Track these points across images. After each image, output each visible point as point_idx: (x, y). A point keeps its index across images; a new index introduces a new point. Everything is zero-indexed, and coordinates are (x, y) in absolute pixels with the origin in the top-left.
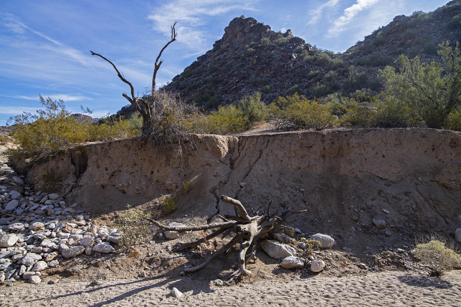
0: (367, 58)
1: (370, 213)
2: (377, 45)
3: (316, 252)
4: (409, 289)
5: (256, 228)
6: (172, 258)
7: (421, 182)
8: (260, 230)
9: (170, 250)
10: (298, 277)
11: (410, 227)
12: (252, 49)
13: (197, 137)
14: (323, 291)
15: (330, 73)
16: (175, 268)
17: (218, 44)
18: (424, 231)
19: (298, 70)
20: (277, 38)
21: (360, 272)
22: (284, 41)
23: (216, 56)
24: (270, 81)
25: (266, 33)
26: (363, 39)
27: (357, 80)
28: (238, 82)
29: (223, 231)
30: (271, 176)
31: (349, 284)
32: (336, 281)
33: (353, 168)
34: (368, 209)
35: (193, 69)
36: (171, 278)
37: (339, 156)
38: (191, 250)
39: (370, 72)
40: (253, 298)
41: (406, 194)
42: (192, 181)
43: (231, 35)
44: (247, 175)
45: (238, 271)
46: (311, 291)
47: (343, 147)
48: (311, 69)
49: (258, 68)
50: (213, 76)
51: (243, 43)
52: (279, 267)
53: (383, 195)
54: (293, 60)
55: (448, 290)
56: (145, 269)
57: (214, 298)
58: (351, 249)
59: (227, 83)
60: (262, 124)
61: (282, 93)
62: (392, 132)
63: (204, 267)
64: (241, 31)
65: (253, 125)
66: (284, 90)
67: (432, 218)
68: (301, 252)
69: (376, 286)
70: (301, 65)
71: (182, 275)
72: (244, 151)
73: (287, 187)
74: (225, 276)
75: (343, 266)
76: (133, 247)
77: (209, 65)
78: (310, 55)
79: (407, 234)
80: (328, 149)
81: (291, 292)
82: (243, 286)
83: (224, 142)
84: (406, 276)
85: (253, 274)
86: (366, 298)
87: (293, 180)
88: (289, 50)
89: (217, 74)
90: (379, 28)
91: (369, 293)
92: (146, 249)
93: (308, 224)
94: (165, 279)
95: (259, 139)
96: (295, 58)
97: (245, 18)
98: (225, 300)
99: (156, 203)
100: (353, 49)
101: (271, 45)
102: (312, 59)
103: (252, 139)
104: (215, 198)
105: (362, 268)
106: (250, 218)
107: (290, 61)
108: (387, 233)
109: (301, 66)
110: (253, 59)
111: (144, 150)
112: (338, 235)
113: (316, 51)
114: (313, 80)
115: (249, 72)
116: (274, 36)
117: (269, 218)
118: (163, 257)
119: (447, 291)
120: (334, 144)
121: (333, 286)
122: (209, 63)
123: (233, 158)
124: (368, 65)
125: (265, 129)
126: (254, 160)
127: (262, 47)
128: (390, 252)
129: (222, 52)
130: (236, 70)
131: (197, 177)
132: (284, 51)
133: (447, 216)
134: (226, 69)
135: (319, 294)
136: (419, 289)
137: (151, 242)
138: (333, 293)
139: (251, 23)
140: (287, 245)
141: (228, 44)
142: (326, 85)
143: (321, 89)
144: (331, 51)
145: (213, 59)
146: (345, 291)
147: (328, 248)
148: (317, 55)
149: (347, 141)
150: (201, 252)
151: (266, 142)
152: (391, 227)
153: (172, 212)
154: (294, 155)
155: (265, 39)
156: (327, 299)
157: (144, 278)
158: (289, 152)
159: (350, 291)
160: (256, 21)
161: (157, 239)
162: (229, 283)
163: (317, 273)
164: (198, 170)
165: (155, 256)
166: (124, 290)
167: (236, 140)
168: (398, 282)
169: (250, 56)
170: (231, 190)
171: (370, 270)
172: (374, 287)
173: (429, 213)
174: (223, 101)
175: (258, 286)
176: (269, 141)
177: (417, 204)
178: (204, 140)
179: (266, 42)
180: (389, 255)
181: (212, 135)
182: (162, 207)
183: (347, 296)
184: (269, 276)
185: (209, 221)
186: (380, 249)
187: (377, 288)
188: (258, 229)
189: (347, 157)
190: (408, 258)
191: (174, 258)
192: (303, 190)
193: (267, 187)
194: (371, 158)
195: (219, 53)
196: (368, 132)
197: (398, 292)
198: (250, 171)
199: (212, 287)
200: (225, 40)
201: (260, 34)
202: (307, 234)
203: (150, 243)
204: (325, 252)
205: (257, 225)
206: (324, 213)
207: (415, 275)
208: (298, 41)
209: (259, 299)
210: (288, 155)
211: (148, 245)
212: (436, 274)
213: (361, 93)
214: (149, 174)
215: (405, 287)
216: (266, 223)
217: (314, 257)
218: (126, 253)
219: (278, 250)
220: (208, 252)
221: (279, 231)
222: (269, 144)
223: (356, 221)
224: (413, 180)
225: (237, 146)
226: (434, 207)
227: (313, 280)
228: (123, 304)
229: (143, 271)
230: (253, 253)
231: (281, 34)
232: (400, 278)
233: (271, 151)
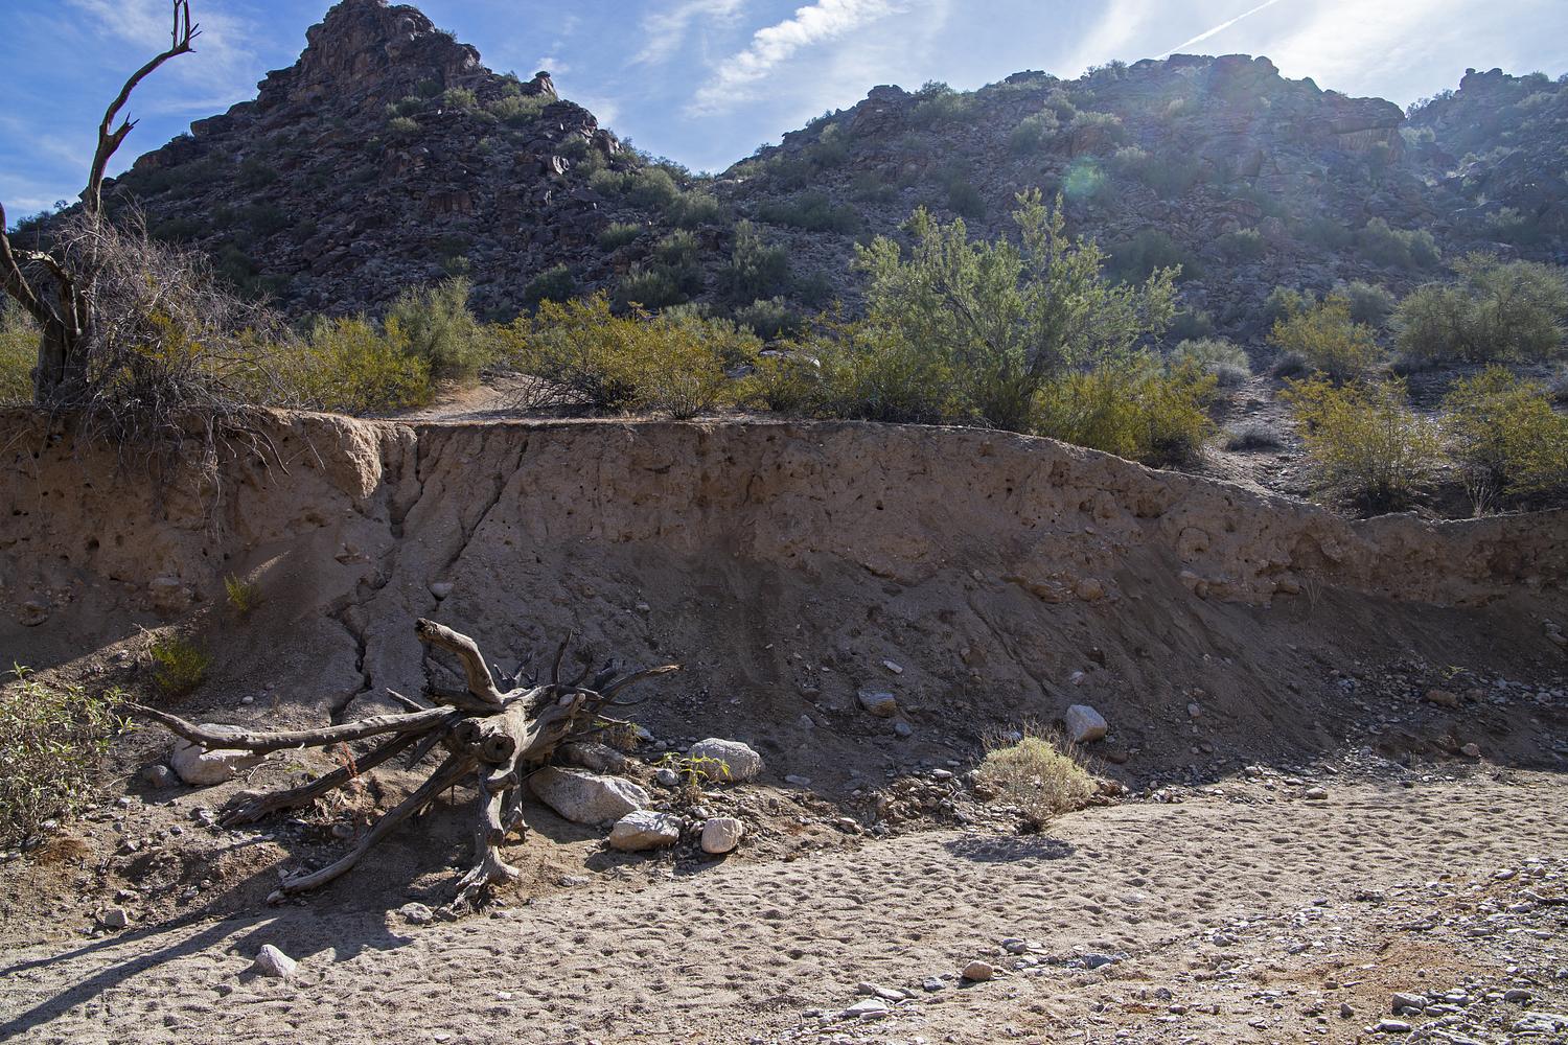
0: (792, 201)
1: (848, 674)
2: (822, 164)
3: (710, 794)
4: (979, 870)
5: (524, 727)
6: (228, 849)
7: (979, 582)
8: (535, 735)
9: (210, 821)
10: (669, 871)
11: (959, 709)
12: (410, 122)
13: (275, 419)
14: (756, 903)
15: (676, 238)
16: (242, 883)
17: (277, 85)
18: (994, 718)
19: (568, 217)
20: (501, 97)
21: (844, 841)
22: (525, 110)
23: (269, 128)
24: (470, 243)
25: (461, 70)
26: (777, 141)
27: (758, 267)
28: (355, 234)
29: (404, 744)
30: (538, 561)
31: (823, 876)
32: (783, 873)
33: (792, 542)
34: (844, 660)
35: (175, 165)
36: (233, 918)
37: (748, 503)
38: (292, 817)
39: (797, 247)
40: (549, 945)
41: (944, 616)
42: (254, 576)
43: (332, 60)
44: (454, 559)
45: (478, 869)
46: (721, 907)
47: (763, 474)
48: (613, 215)
49: (431, 193)
50: (257, 202)
51: (378, 94)
52: (602, 847)
53: (880, 620)
54: (554, 178)
55: (1067, 860)
56: (120, 899)
57: (419, 960)
58: (808, 781)
59: (312, 232)
60: (468, 389)
61: (511, 288)
62: (902, 435)
63: (350, 870)
64: (373, 50)
65: (438, 391)
66: (520, 279)
67: (1010, 681)
68: (663, 797)
69: (897, 874)
70: (580, 198)
71: (275, 905)
72: (436, 477)
73: (593, 596)
74: (433, 891)
75: (794, 828)
76: (51, 823)
77: (241, 158)
78: (612, 168)
79: (953, 729)
80: (718, 480)
81: (662, 916)
82: (501, 916)
83: (366, 441)
84: (962, 840)
85: (528, 877)
86: (878, 906)
87: (611, 574)
88: (541, 143)
89: (273, 193)
90: (828, 112)
91: (882, 894)
92: (109, 825)
93: (669, 713)
94: (210, 924)
95: (492, 437)
96: (560, 171)
97: (388, 5)
98: (459, 962)
99: (117, 658)
100: (750, 167)
101: (480, 116)
102: (617, 182)
103: (466, 436)
104: (346, 634)
105: (845, 832)
106: (502, 697)
107: (543, 182)
108: (899, 728)
109: (580, 204)
110: (414, 157)
111: (60, 459)
112: (765, 742)
113: (631, 159)
114: (617, 252)
115: (397, 204)
116: (491, 86)
117: (561, 693)
118: (187, 847)
119: (1066, 864)
120: (734, 464)
121: (778, 886)
122: (239, 148)
123: (400, 499)
124: (793, 223)
125: (490, 408)
126: (476, 507)
127: (446, 118)
128: (916, 781)
129: (295, 118)
130: (346, 190)
131: (273, 561)
132: (524, 146)
133: (1045, 675)
134: (308, 180)
135: (745, 911)
136: (1003, 868)
137: (126, 800)
138: (787, 905)
139: (408, 28)
140: (618, 779)
141: (318, 90)
142: (662, 274)
143: (645, 285)
144: (679, 164)
145: (258, 137)
146: (819, 896)
147: (745, 781)
148: (636, 173)
149: (773, 455)
150: (331, 819)
151: (518, 449)
152: (909, 713)
153: (189, 688)
154: (610, 493)
155: (457, 92)
156: (772, 921)
157: (121, 932)
158: (595, 485)
159: (829, 894)
160: (428, 24)
161: (149, 787)
162: (454, 909)
163: (721, 857)
164: (274, 539)
165: (155, 848)
166: (52, 983)
167: (408, 437)
168: (947, 857)
169: (400, 144)
170: (404, 607)
171: (867, 835)
172: (892, 876)
173: (1003, 669)
174: (293, 296)
175: (551, 909)
176: (526, 445)
177: (971, 642)
178: (299, 432)
179: (462, 104)
180: (913, 789)
181: (331, 416)
182: (145, 671)
183: (826, 907)
184: (580, 878)
185: (338, 715)
186: (889, 774)
187: (901, 878)
188: (528, 730)
189: (773, 507)
190: (963, 792)
191: (232, 848)
192: (646, 607)
193: (528, 597)
194: (845, 512)
195: (283, 116)
196: (837, 432)
197: (955, 882)
198: (465, 545)
199: (398, 930)
200: (308, 72)
201: (441, 72)
202: (672, 742)
203: (123, 806)
204: (736, 791)
205: (524, 718)
206: (716, 677)
207: (984, 835)
208: (575, 116)
209: (571, 945)
210: (589, 493)
211: (117, 814)
212: (1033, 826)
213: (770, 308)
214: (78, 548)
215: (967, 867)
216: (553, 711)
217: (706, 809)
218: (24, 849)
219: (592, 794)
220: (355, 818)
221: (592, 735)
222: (526, 455)
223: (813, 698)
224: (958, 577)
225: (410, 461)
226: (1015, 653)
227: (717, 877)
228: (69, 1030)
229: (111, 906)
230: (517, 809)
231: (515, 82)
232: (949, 846)
233: (536, 480)
